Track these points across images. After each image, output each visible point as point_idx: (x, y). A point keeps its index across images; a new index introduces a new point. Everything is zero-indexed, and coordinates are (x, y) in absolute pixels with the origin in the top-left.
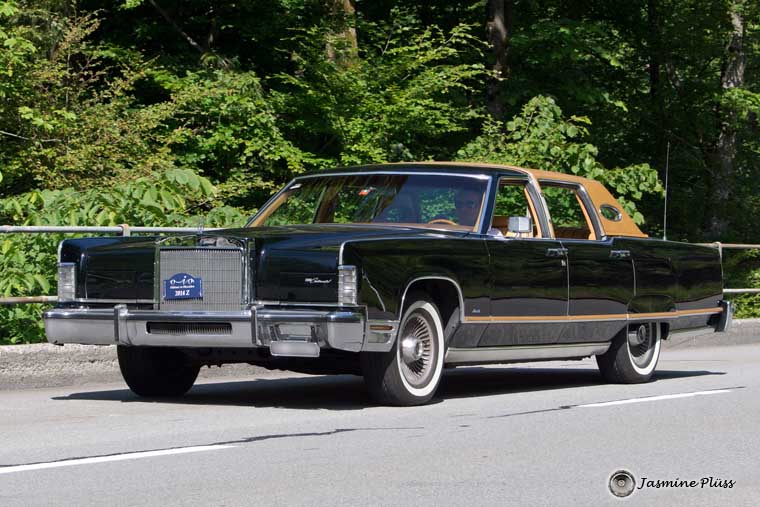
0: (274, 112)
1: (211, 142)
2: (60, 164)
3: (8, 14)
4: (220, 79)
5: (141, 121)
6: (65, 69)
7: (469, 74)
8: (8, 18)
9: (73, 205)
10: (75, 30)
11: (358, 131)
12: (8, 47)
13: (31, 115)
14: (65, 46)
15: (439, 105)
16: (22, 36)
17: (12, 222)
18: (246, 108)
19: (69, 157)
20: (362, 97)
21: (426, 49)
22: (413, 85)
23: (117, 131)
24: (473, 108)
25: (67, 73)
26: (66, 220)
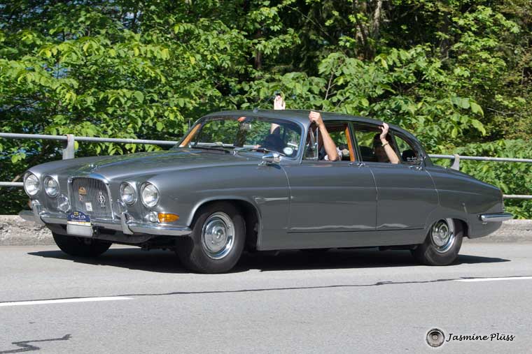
2: (516, 126)
3: (492, 45)
6: (521, 75)
8: (492, 48)
9: (521, 148)
10: (527, 55)
12: (491, 63)
13: (501, 99)
14: (521, 63)
16: (499, 57)
17: (488, 156)
19: (521, 122)
25: (522, 77)
26: (518, 155)
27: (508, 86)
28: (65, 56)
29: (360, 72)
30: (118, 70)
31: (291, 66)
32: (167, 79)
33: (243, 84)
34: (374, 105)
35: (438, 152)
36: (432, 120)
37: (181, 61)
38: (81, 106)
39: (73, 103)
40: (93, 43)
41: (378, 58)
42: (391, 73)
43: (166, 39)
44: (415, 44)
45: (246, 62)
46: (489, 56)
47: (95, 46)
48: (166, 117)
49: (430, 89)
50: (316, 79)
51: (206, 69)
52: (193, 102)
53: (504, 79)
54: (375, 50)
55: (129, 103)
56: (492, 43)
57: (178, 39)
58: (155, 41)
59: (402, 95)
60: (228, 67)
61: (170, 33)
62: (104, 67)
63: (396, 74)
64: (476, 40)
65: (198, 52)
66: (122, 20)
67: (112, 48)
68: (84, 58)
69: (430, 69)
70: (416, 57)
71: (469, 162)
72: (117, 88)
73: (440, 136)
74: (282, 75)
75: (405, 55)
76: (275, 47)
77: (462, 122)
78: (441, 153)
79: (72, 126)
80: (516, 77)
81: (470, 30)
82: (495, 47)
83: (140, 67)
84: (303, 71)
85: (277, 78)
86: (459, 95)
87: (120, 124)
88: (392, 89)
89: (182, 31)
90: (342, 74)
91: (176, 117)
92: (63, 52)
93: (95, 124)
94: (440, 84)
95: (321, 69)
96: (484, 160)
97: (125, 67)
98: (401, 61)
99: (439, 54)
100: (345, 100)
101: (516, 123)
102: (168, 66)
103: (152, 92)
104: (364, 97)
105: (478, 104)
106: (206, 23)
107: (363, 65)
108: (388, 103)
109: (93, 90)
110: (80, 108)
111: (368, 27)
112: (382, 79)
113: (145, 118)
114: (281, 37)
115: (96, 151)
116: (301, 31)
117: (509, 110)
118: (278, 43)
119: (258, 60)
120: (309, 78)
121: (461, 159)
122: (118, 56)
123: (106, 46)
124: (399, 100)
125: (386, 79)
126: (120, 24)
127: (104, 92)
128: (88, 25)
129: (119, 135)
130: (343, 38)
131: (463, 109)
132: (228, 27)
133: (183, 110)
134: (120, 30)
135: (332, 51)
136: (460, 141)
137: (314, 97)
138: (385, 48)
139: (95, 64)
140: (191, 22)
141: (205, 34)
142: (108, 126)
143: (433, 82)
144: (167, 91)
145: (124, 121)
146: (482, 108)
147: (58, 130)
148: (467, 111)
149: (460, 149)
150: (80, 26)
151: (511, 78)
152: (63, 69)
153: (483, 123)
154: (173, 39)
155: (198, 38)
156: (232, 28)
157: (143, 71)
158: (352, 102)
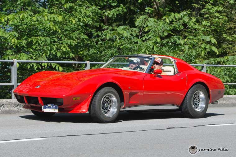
27: (229, 30)
28: (11, 21)
29: (156, 25)
30: (37, 27)
31: (122, 23)
32: (61, 31)
33: (98, 32)
34: (163, 40)
35: (195, 63)
36: (192, 47)
37: (68, 22)
38: (19, 45)
39: (16, 44)
40: (25, 14)
41: (164, 17)
42: (171, 25)
43: (60, 11)
44: (183, 10)
45: (100, 21)
46: (219, 15)
47: (26, 16)
48: (61, 50)
49: (191, 32)
50: (134, 29)
51: (81, 25)
52: (75, 42)
53: (227, 26)
54: (163, 14)
55: (43, 43)
56: (220, 9)
57: (66, 11)
58: (55, 12)
59: (177, 35)
60: (91, 24)
61: (62, 8)
62: (30, 26)
63: (173, 25)
64: (212, 8)
65: (76, 17)
66: (38, 2)
67: (34, 16)
68: (21, 22)
69: (190, 22)
70: (183, 17)
71: (211, 68)
72: (37, 36)
73: (196, 55)
74: (118, 27)
75: (177, 16)
76: (114, 14)
77: (206, 48)
78: (197, 63)
79: (15, 55)
80: (233, 25)
81: (210, 3)
82: (222, 11)
83: (48, 26)
84: (128, 25)
85: (115, 29)
86: (205, 35)
87: (39, 54)
88: (172, 32)
89: (68, 7)
90: (147, 26)
91: (66, 49)
92: (10, 19)
93: (27, 54)
94: (195, 29)
95: (137, 24)
96: (218, 66)
97: (41, 26)
98: (176, 19)
99: (195, 15)
100: (149, 39)
101: (233, 48)
102: (62, 25)
103: (54, 38)
104: (158, 37)
105: (214, 39)
106: (80, 3)
107: (157, 21)
108: (170, 39)
109: (25, 37)
110: (19, 46)
111: (159, 2)
112: (166, 28)
113: (51, 50)
114: (117, 9)
115: (27, 67)
116: (126, 5)
117: (230, 41)
118: (115, 12)
119: (105, 20)
120: (131, 29)
121: (207, 66)
122: (37, 20)
123: (31, 15)
124: (176, 38)
125: (169, 28)
126: (37, 4)
127: (31, 38)
128: (22, 6)
129: (39, 59)
130: (147, 8)
131: (207, 41)
132: (91, 4)
133: (70, 46)
134: (37, 7)
135: (142, 15)
136: (206, 57)
137: (133, 38)
138: (168, 13)
139: (26, 24)
140: (72, 2)
141: (79, 8)
142: (33, 55)
143: (192, 29)
144: (61, 37)
145: (41, 52)
146: (217, 41)
147: (9, 58)
148: (209, 43)
149: (206, 61)
150: (18, 6)
151: (231, 26)
152: (10, 27)
153: (217, 48)
154: (64, 11)
155: (76, 10)
156: (92, 5)
157: (50, 27)
158: (152, 40)
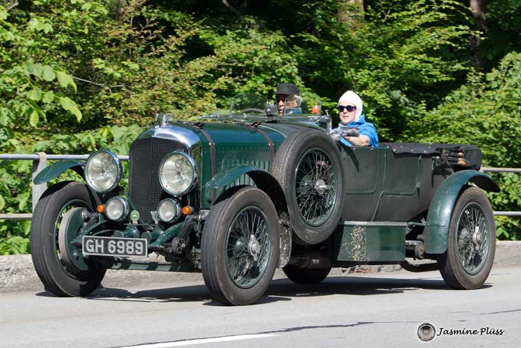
0: (297, 64)
1: (245, 88)
4: (254, 37)
5: (191, 71)
7: (456, 34)
11: (366, 80)
12: (84, 10)
13: (103, 66)
14: (130, 9)
15: (431, 59)
18: (275, 61)
20: (368, 53)
21: (421, 14)
22: (411, 43)
23: (171, 79)
24: (459, 62)
35: (11, 149)
105: (67, 73)
121: (48, 159)
148: (52, 86)
